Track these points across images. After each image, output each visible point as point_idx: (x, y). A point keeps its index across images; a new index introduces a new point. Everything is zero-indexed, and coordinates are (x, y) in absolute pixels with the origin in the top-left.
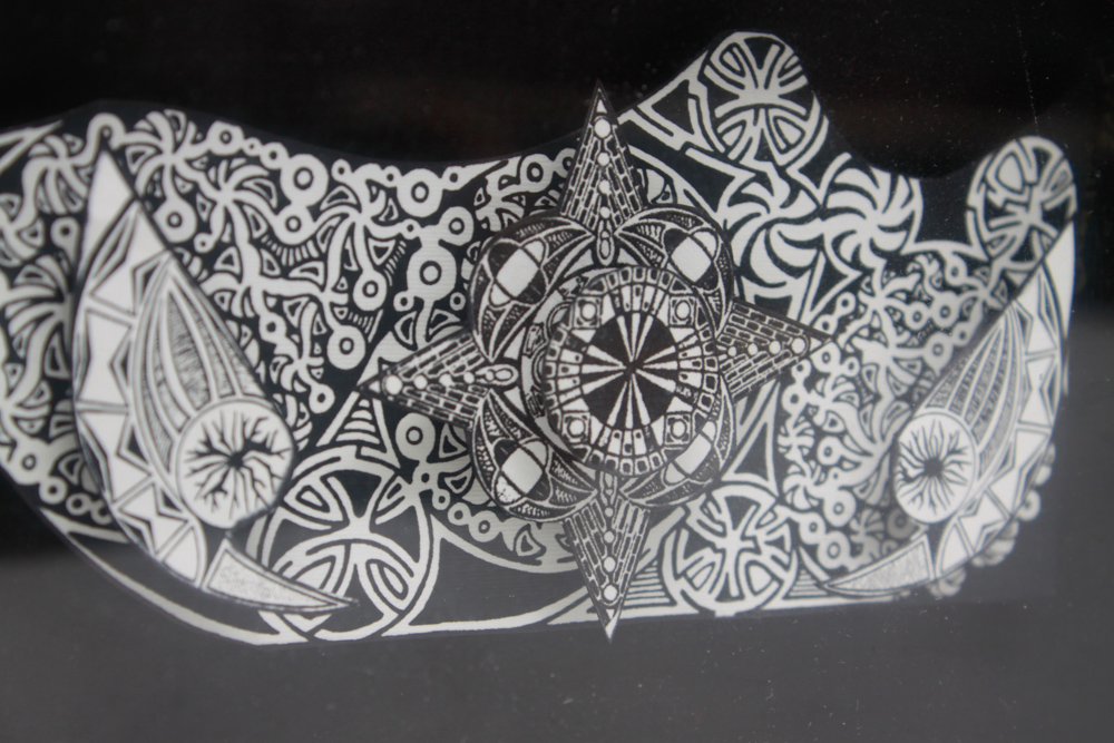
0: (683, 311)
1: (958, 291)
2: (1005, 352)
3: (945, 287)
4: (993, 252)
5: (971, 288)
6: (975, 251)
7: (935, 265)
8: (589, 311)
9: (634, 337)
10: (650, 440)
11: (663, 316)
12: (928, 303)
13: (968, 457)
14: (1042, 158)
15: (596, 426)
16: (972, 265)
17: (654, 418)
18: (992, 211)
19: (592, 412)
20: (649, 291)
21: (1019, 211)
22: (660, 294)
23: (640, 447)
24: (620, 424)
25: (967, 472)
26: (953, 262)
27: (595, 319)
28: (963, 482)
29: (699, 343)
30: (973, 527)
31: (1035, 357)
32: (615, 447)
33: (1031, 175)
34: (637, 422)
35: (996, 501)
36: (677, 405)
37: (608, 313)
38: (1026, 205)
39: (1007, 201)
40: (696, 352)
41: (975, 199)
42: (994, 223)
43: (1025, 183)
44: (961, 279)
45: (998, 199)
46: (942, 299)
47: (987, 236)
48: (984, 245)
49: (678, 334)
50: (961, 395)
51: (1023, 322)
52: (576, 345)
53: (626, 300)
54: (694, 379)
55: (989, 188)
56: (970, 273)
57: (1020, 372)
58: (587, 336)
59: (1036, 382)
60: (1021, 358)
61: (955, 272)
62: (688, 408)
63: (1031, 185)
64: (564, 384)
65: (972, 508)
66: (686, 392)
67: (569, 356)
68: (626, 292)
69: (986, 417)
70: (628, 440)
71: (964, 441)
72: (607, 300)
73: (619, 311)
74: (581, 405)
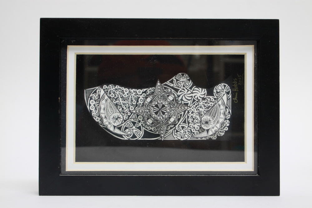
0: (166, 103)
1: (213, 102)
2: (217, 109)
3: (211, 102)
4: (218, 97)
5: (215, 102)
6: (215, 97)
7: (209, 99)
8: (154, 103)
9: (160, 106)
10: (163, 117)
11: (164, 104)
12: (209, 103)
13: (212, 121)
14: (225, 86)
15: (156, 116)
16: (215, 99)
17: (163, 115)
18: (217, 92)
19: (155, 114)
20: (162, 101)
21: (222, 93)
22: (163, 101)
23: (162, 118)
24: (159, 115)
25: (212, 123)
26: (212, 99)
27: (155, 104)
28: (211, 124)
29: (169, 107)
30: (213, 130)
31: (222, 109)
32: (158, 118)
33: (223, 88)
34: (161, 115)
35: (217, 127)
36: (166, 114)
37: (156, 103)
38: (223, 92)
39: (220, 91)
40: (169, 108)
41: (215, 91)
42: (218, 94)
43: (222, 89)
44: (214, 100)
45: (218, 91)
46: (211, 103)
47: (217, 95)
48: (217, 97)
49: (166, 106)
50: (210, 114)
51: (219, 105)
52: (153, 107)
53: (159, 102)
54: (168, 111)
55: (217, 90)
56: (215, 100)
57: (219, 111)
58: (154, 106)
59: (222, 113)
60: (219, 110)
61: (212, 100)
62: (168, 114)
63: (223, 89)
64: (152, 111)
65: (213, 128)
66: (167, 112)
67: (152, 108)
68: (158, 101)
69: (214, 117)
70: (160, 117)
71: (211, 119)
72: (156, 102)
73: (158, 103)
74: (154, 113)
